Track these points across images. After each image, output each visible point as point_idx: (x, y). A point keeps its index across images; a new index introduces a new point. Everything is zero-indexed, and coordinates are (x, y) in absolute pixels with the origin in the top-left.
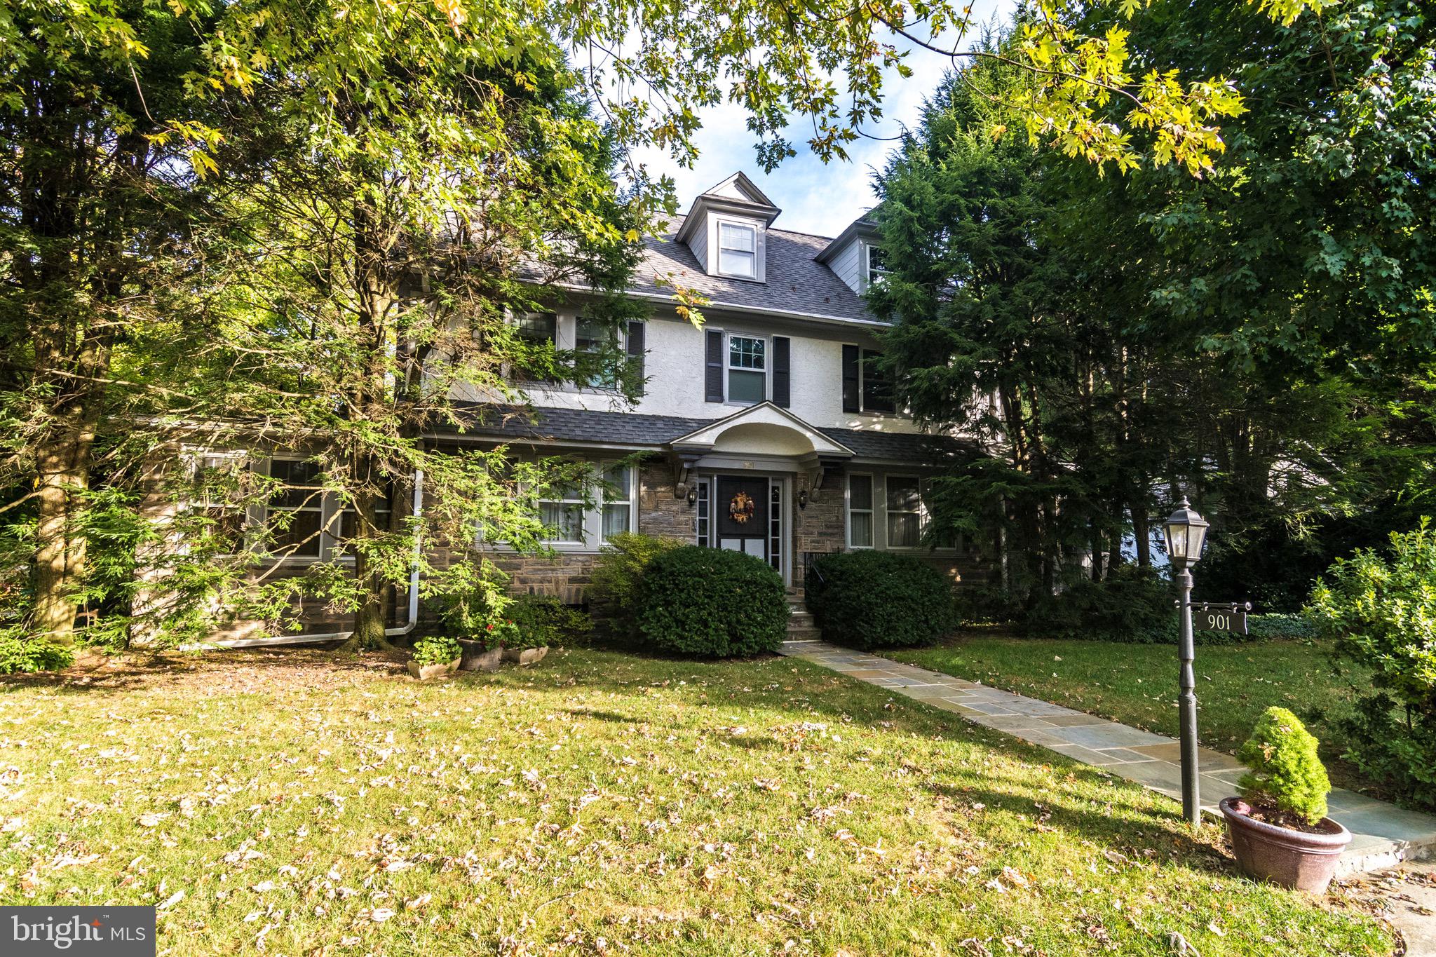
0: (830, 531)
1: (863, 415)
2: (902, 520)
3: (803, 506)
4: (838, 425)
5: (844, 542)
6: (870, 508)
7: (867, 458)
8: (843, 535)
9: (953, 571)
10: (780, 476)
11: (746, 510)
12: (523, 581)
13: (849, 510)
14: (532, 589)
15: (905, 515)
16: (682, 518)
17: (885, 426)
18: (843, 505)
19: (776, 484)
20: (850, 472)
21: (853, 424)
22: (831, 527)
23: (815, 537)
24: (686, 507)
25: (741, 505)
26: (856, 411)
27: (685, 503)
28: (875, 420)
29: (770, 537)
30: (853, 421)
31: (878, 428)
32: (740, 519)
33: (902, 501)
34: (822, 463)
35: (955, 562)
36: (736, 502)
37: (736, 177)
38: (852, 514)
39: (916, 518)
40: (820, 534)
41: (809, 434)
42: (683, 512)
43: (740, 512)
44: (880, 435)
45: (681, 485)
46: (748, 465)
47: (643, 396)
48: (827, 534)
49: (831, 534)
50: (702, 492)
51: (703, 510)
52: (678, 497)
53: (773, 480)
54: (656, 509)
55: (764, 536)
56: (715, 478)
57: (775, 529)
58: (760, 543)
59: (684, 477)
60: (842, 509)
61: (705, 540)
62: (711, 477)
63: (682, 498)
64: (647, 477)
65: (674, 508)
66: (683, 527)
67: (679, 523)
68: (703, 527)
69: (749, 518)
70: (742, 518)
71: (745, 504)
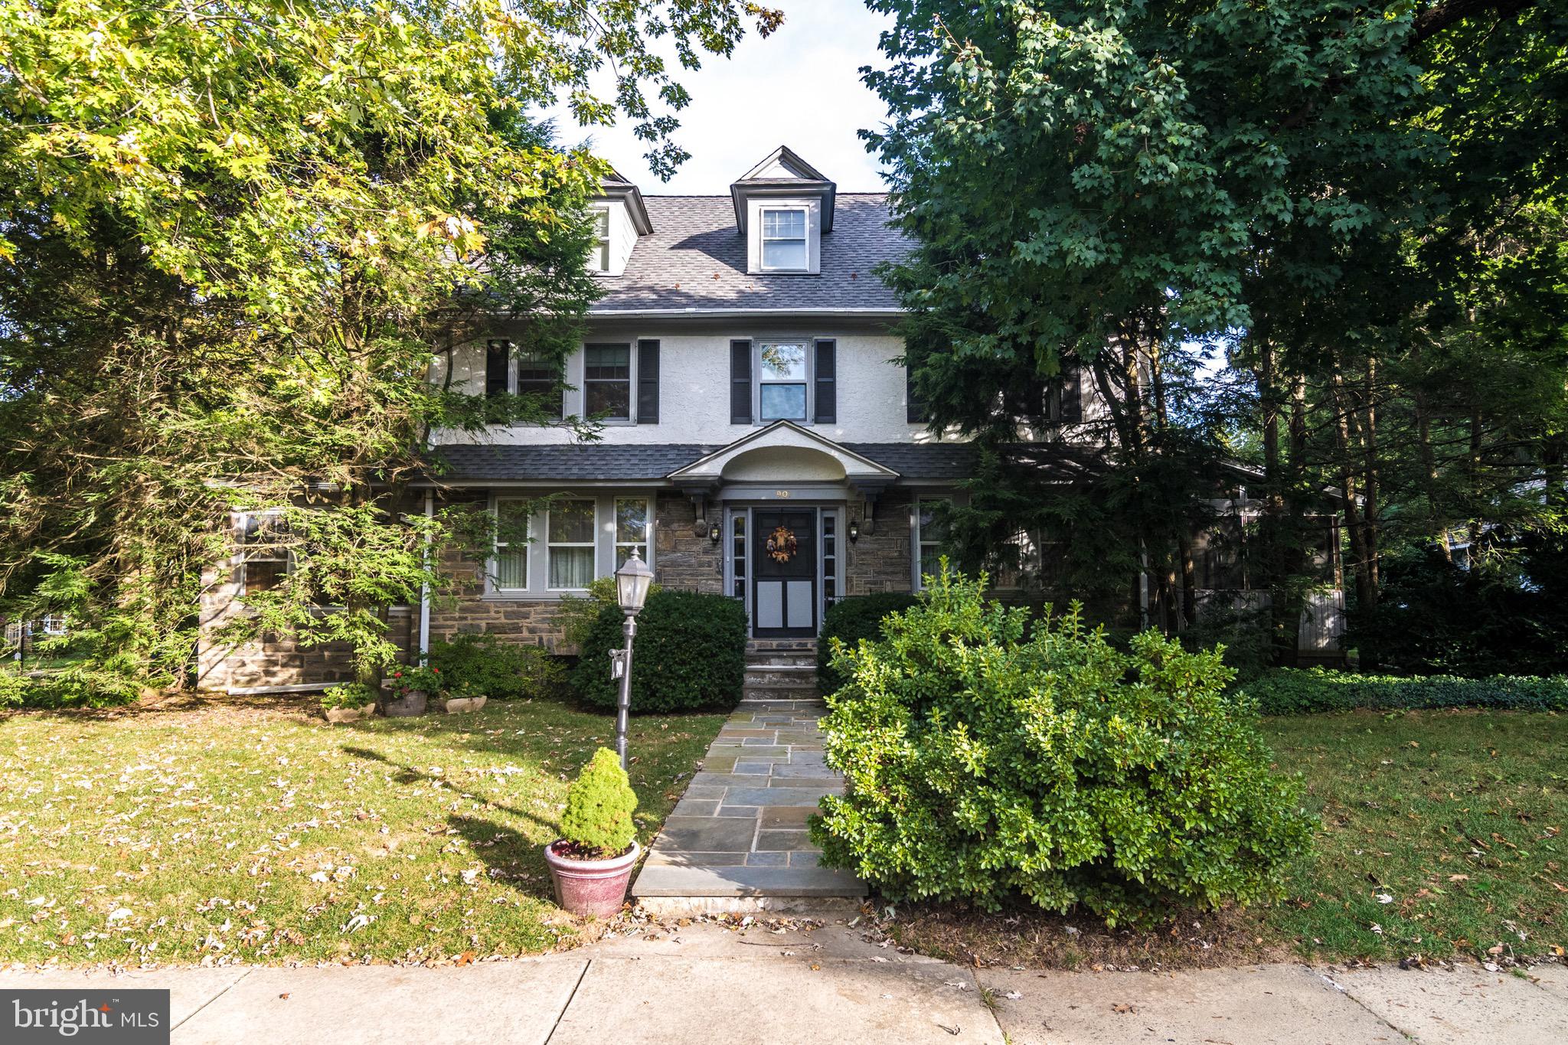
0: (891, 569)
1: (934, 424)
3: (854, 540)
4: (899, 439)
5: (909, 582)
7: (920, 478)
8: (908, 574)
10: (831, 505)
11: (789, 547)
12: (532, 631)
13: (918, 543)
14: (541, 639)
16: (706, 558)
18: (909, 537)
19: (828, 516)
20: (919, 497)
21: (919, 436)
22: (892, 564)
23: (871, 576)
24: (710, 547)
25: (781, 541)
26: (926, 420)
27: (708, 541)
29: (821, 578)
30: (918, 431)
31: (951, 439)
32: (780, 558)
34: (862, 488)
36: (775, 539)
37: (780, 152)
38: (924, 548)
40: (879, 573)
41: (837, 455)
42: (706, 552)
43: (780, 549)
45: (700, 521)
46: (784, 494)
47: (656, 422)
48: (886, 573)
49: (893, 573)
50: (739, 529)
51: (739, 548)
52: (698, 535)
53: (823, 510)
54: (674, 550)
55: (812, 577)
56: (750, 511)
57: (830, 567)
58: (807, 585)
59: (700, 513)
60: (906, 542)
61: (742, 583)
62: (746, 510)
63: (704, 536)
64: (663, 515)
65: (694, 548)
66: (706, 569)
67: (701, 565)
68: (739, 568)
69: (791, 557)
70: (782, 556)
71: (787, 540)
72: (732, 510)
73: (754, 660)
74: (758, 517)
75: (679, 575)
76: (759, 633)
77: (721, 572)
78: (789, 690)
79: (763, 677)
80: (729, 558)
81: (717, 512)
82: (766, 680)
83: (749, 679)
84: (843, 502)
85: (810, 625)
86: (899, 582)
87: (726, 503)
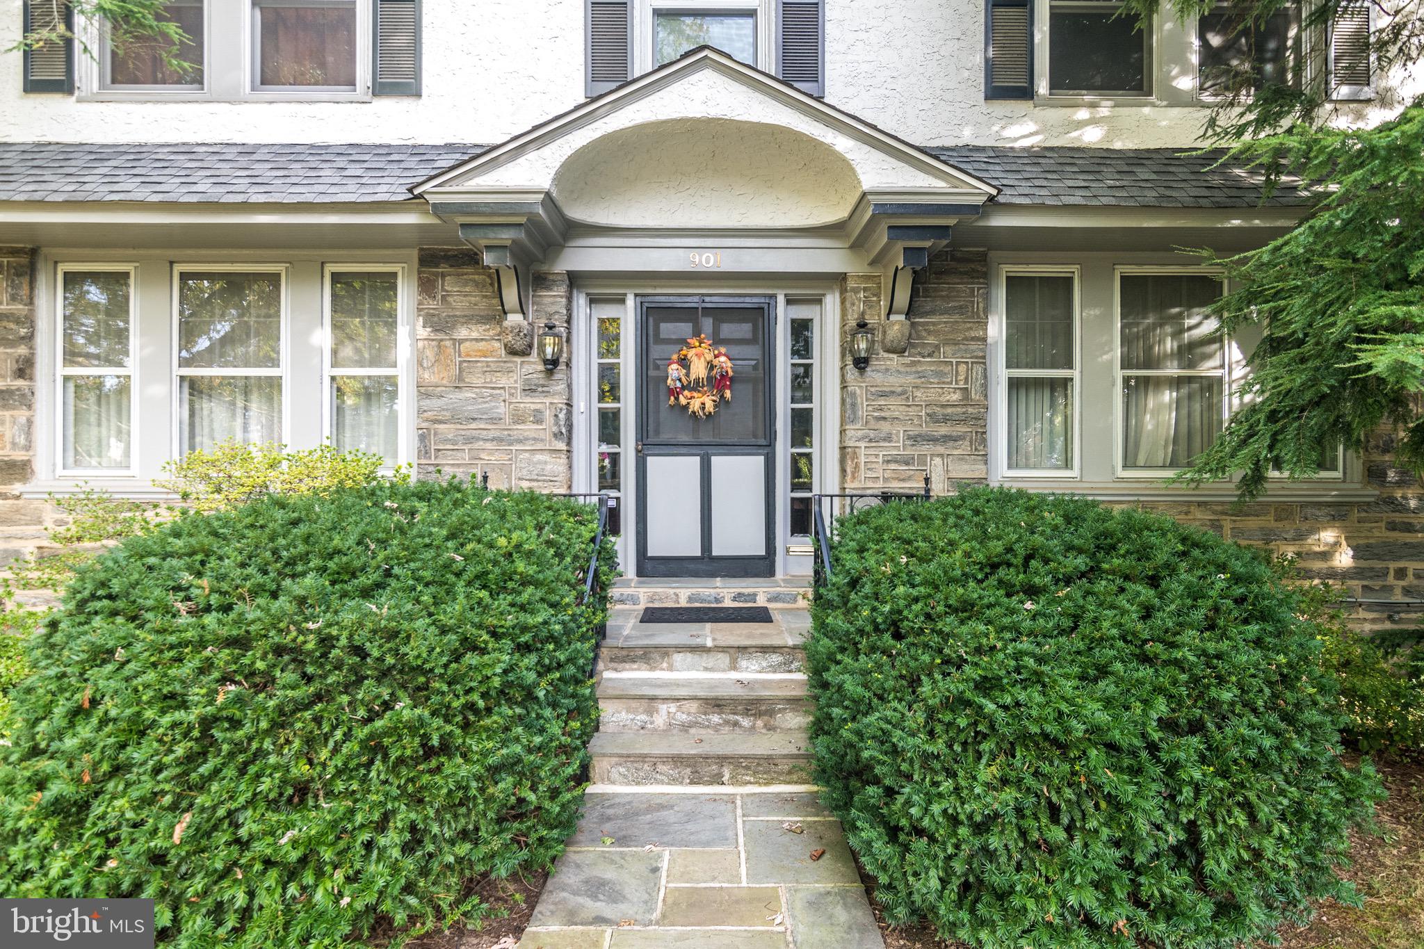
0: (943, 430)
1: (1047, 104)
2: (1168, 396)
3: (861, 363)
4: (967, 136)
5: (985, 459)
6: (1070, 365)
8: (981, 438)
9: (1328, 535)
11: (715, 382)
13: (1001, 373)
15: (1177, 382)
16: (529, 404)
17: (1113, 132)
18: (982, 360)
19: (801, 312)
20: (1006, 270)
21: (1014, 131)
22: (946, 419)
23: (898, 447)
24: (538, 378)
25: (699, 369)
26: (1026, 93)
27: (533, 365)
28: (1083, 114)
29: (783, 450)
30: (1010, 120)
31: (1092, 137)
32: (695, 405)
33: (1169, 345)
34: (897, 231)
35: (1338, 512)
36: (684, 363)
38: (1015, 385)
39: (1212, 386)
40: (915, 439)
41: (842, 144)
42: (530, 390)
43: (695, 386)
44: (1100, 160)
45: (514, 319)
46: (708, 261)
47: (418, 95)
48: (934, 440)
49: (947, 439)
50: (608, 338)
51: (609, 384)
52: (513, 352)
53: (789, 302)
54: (459, 384)
55: (767, 448)
56: (630, 301)
57: (802, 425)
58: (756, 463)
59: (511, 295)
60: (978, 369)
61: (615, 458)
62: (621, 300)
63: (525, 353)
64: (432, 305)
65: (503, 381)
66: (529, 429)
67: (519, 419)
68: (609, 426)
69: (722, 403)
70: (703, 402)
71: (711, 367)
72: (593, 301)
73: (628, 656)
74: (652, 315)
75: (470, 440)
76: (650, 566)
77: (567, 435)
78: (722, 759)
79: (650, 712)
80: (586, 407)
81: (554, 299)
82: (660, 720)
83: (612, 715)
84: (839, 280)
85: (761, 551)
86: (961, 458)
87: (575, 280)
